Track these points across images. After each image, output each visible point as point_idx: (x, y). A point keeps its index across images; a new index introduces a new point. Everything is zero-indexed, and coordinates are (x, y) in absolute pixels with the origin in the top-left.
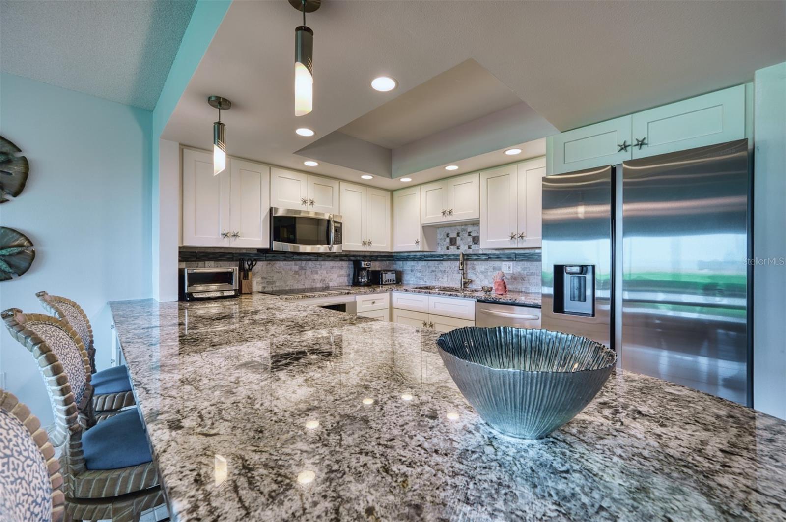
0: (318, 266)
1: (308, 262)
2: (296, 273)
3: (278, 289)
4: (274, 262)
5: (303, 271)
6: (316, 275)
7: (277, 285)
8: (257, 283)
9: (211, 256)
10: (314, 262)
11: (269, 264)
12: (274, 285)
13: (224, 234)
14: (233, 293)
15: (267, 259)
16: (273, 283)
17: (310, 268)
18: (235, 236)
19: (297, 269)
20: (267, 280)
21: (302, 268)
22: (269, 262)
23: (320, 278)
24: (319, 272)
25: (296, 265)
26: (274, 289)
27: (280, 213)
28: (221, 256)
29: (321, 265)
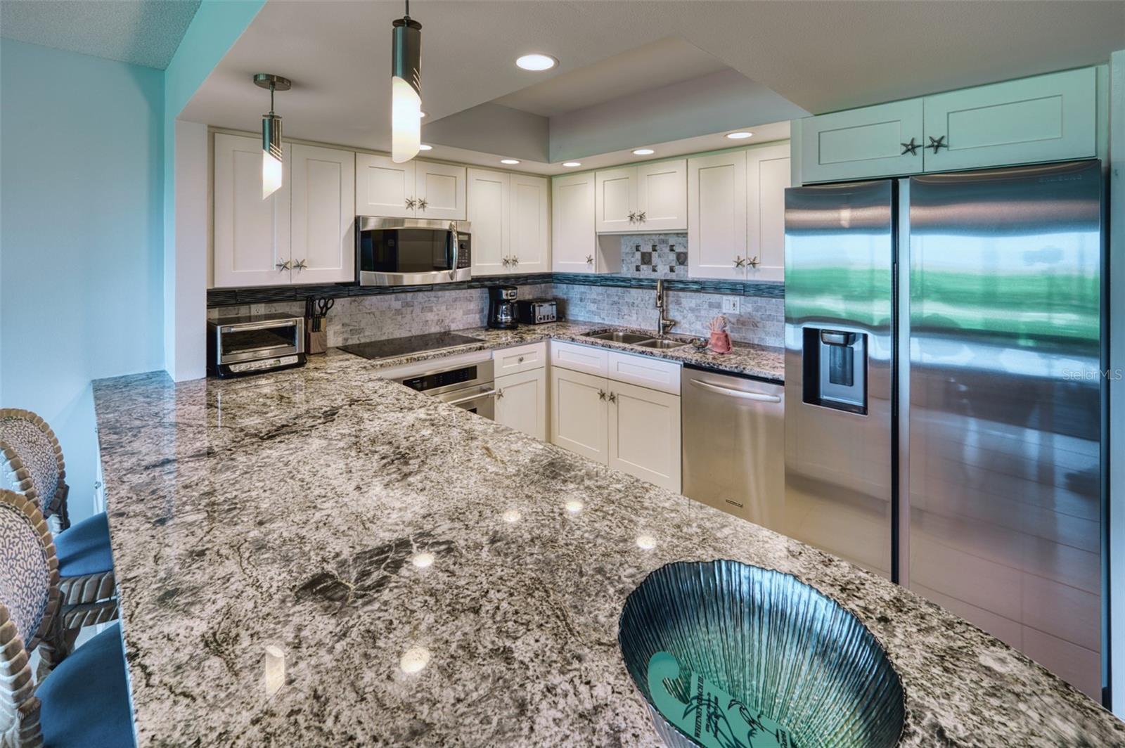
0: (432, 299)
1: (416, 293)
2: (398, 312)
3: (368, 340)
4: (362, 298)
5: (409, 309)
6: (429, 314)
7: (367, 334)
8: (335, 333)
9: (260, 296)
10: (426, 293)
11: (355, 301)
12: (362, 335)
13: (281, 266)
14: (295, 360)
15: (351, 294)
16: (360, 331)
17: (420, 303)
18: (300, 266)
19: (399, 307)
20: (351, 328)
21: (407, 305)
22: (353, 298)
23: (436, 318)
24: (435, 309)
25: (397, 299)
26: (363, 341)
27: (372, 225)
28: (276, 294)
29: (438, 297)
